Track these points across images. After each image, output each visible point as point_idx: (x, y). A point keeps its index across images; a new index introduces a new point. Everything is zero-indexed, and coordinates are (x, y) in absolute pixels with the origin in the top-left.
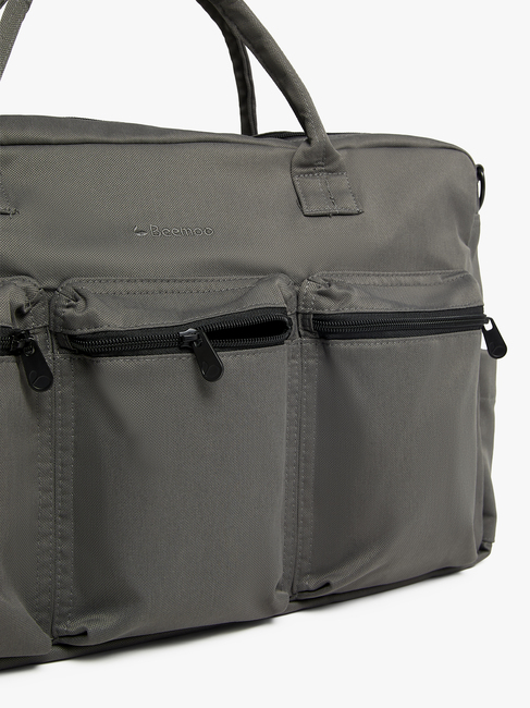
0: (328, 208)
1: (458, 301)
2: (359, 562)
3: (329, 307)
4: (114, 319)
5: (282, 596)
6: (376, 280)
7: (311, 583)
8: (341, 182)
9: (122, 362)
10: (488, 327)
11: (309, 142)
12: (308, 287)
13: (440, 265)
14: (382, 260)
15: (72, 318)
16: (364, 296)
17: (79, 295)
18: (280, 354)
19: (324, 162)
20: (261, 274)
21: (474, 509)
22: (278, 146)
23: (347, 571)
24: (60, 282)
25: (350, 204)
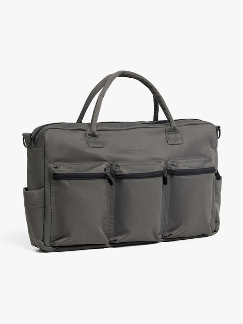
0: (175, 143)
1: (207, 166)
2: (179, 229)
3: (173, 168)
4: (125, 171)
5: (160, 237)
6: (186, 161)
7: (167, 234)
8: (178, 136)
9: (127, 180)
10: (216, 172)
11: (170, 125)
12: (169, 163)
13: (204, 156)
14: (187, 155)
15: (116, 171)
16: (182, 165)
17: (117, 166)
18: (160, 179)
19: (174, 130)
20: (158, 160)
21: (209, 218)
22: (163, 127)
23: (176, 231)
24: (113, 163)
25: (180, 142)
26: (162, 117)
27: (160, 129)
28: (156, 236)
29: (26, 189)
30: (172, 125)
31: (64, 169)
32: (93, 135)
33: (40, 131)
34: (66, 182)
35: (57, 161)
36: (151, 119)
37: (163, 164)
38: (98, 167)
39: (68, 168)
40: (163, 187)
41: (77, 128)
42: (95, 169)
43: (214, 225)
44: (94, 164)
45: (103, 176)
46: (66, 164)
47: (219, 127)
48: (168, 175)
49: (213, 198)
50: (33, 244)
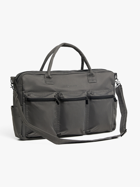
0: (92, 82)
1: (110, 94)
2: (94, 128)
3: (91, 95)
4: (66, 97)
5: (84, 132)
6: (98, 91)
7: (88, 131)
8: (94, 78)
9: (66, 102)
10: (114, 97)
11: (90, 72)
12: (89, 92)
13: (108, 89)
15: (61, 97)
16: (96, 95)
17: (61, 94)
18: (84, 101)
19: (92, 75)
20: (83, 91)
21: (111, 123)
22: (86, 73)
23: (93, 129)
24: (59, 92)
25: (95, 81)
26: (85, 68)
27: (84, 74)
28: (82, 132)
29: (12, 107)
30: (91, 72)
31: (33, 96)
32: (49, 77)
33: (20, 75)
34: (33, 103)
35: (29, 91)
36: (80, 69)
37: (86, 93)
38: (51, 95)
39: (35, 95)
40: (86, 106)
41: (40, 73)
42: (49, 96)
43: (113, 126)
44: (49, 93)
45: (54, 100)
46: (34, 93)
47: (116, 73)
48: (89, 99)
49: (113, 112)
50: (16, 136)
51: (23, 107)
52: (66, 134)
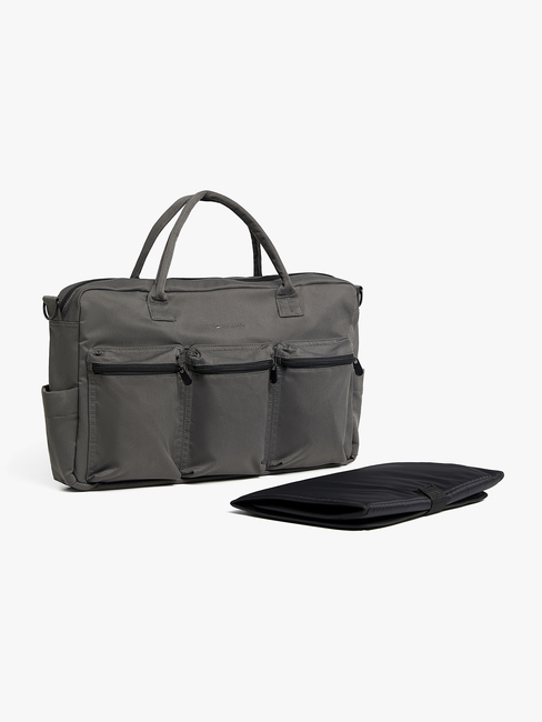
0: (290, 314)
1: (342, 352)
2: (295, 455)
3: (288, 356)
4: (210, 361)
5: (263, 467)
6: (308, 343)
7: (275, 463)
8: (297, 300)
9: (212, 376)
10: (356, 363)
11: (283, 284)
12: (280, 347)
13: (333, 335)
14: (311, 335)
15: (196, 360)
16: (303, 351)
17: (197, 352)
18: (266, 374)
19: (288, 293)
20: (263, 343)
21: (344, 438)
22: (270, 287)
23: (289, 458)
24: (190, 346)
25: (299, 312)
26: (268, 269)
27: (266, 290)
28: (257, 466)
29: (47, 388)
30: (286, 284)
31: (111, 356)
32: (160, 299)
33: (71, 292)
34: (113, 379)
35: (99, 343)
36: (250, 273)
37: (270, 349)
38: (166, 355)
39: (117, 355)
40: (270, 387)
41: (133, 284)
42: (161, 357)
43: (349, 448)
44: (159, 349)
45: (173, 369)
46: (115, 349)
47: (361, 288)
48: (279, 367)
49: (349, 405)
50: (57, 477)
51: (81, 392)
52: (210, 472)
